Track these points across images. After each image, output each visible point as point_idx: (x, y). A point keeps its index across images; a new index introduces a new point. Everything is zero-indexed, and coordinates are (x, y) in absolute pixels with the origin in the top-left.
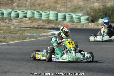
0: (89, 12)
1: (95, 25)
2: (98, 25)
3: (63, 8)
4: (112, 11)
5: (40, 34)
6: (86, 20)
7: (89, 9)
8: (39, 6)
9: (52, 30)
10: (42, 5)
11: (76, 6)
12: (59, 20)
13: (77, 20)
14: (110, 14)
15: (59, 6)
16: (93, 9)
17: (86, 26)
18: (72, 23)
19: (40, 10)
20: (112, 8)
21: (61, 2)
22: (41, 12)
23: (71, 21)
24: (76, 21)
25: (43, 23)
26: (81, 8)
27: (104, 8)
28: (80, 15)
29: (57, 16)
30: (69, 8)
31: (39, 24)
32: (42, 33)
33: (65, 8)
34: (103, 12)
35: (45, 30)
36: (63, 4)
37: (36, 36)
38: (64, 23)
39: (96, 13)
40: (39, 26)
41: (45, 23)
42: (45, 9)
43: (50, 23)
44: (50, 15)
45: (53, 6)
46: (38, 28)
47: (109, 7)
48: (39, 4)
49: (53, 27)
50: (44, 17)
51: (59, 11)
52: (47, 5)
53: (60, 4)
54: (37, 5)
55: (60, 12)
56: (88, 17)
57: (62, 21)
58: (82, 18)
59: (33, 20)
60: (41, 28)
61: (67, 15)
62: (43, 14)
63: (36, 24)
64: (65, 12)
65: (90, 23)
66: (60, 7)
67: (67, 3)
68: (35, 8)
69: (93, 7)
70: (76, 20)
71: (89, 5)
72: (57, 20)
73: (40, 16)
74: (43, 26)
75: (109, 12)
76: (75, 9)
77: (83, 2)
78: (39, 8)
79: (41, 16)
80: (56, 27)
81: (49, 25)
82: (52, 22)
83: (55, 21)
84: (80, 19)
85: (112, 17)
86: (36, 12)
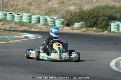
0: (64, 15)
1: (70, 29)
2: (73, 30)
3: (37, 11)
4: (89, 15)
5: (12, 37)
6: (61, 24)
7: (64, 12)
8: (12, 7)
9: (24, 33)
10: (14, 7)
11: (50, 9)
12: (33, 22)
13: (52, 24)
14: (87, 18)
15: (33, 7)
16: (69, 12)
17: (61, 30)
18: (46, 27)
19: (12, 12)
20: (89, 12)
21: (35, 4)
22: (14, 13)
23: (45, 24)
24: (50, 25)
25: (15, 25)
26: (56, 11)
27: (80, 11)
28: (55, 18)
29: (30, 19)
30: (43, 10)
31: (11, 26)
32: (14, 36)
33: (40, 10)
34: (80, 16)
35: (18, 32)
36: (38, 6)
37: (8, 38)
38: (37, 26)
39: (71, 17)
40: (11, 28)
41: (17, 25)
42: (18, 10)
43: (23, 25)
44: (23, 17)
45: (26, 8)
46: (10, 31)
47: (86, 11)
48: (12, 5)
49: (25, 30)
50: (17, 19)
51: (33, 13)
52: (20, 6)
53: (33, 6)
54: (9, 6)
55: (34, 15)
56: (63, 20)
57: (36, 23)
58: (57, 21)
59: (5, 22)
60: (13, 31)
61: (41, 18)
62: (16, 15)
63: (8, 26)
64: (39, 15)
65: (65, 26)
66: (34, 9)
67: (41, 5)
68: (8, 9)
69: (69, 10)
70: (50, 23)
71: (64, 8)
72: (30, 22)
73: (12, 18)
74: (16, 28)
75: (85, 17)
76: (50, 12)
77: (59, 5)
78: (11, 9)
79: (14, 18)
80: (29, 30)
81: (21, 28)
82: (25, 24)
83: (28, 24)
84: (54, 22)
85: (88, 22)
86: (8, 14)
